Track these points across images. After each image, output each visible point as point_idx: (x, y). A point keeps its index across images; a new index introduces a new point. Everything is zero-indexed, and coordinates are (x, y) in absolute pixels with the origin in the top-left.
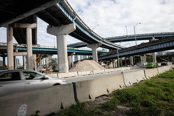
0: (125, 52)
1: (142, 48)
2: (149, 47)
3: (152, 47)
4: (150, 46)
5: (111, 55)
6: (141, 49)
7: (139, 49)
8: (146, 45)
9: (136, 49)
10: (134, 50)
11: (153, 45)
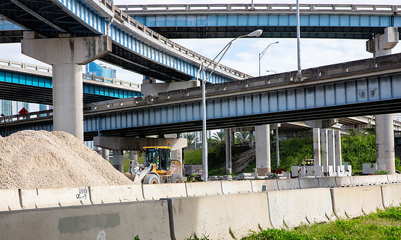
0: (236, 98)
1: (324, 87)
2: (362, 87)
3: (374, 86)
4: (367, 80)
5: (160, 108)
6: (320, 94)
7: (312, 89)
8: (349, 74)
9: (295, 91)
10: (286, 92)
11: (379, 79)
